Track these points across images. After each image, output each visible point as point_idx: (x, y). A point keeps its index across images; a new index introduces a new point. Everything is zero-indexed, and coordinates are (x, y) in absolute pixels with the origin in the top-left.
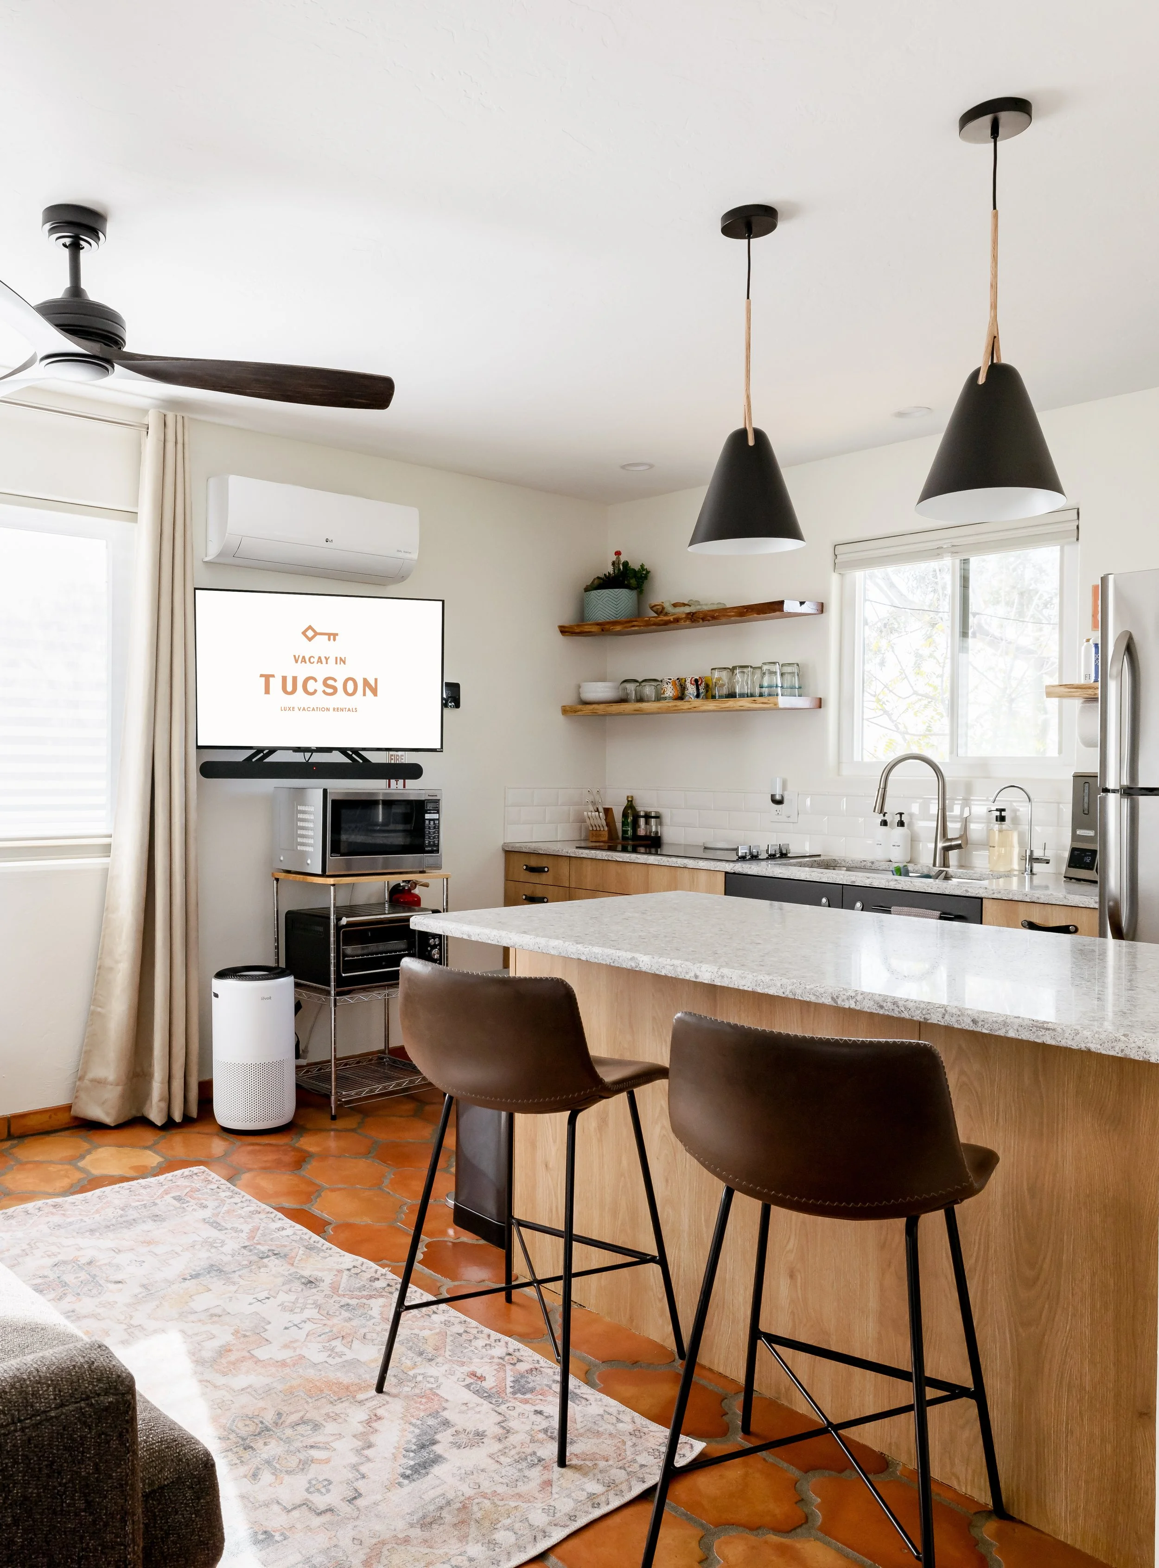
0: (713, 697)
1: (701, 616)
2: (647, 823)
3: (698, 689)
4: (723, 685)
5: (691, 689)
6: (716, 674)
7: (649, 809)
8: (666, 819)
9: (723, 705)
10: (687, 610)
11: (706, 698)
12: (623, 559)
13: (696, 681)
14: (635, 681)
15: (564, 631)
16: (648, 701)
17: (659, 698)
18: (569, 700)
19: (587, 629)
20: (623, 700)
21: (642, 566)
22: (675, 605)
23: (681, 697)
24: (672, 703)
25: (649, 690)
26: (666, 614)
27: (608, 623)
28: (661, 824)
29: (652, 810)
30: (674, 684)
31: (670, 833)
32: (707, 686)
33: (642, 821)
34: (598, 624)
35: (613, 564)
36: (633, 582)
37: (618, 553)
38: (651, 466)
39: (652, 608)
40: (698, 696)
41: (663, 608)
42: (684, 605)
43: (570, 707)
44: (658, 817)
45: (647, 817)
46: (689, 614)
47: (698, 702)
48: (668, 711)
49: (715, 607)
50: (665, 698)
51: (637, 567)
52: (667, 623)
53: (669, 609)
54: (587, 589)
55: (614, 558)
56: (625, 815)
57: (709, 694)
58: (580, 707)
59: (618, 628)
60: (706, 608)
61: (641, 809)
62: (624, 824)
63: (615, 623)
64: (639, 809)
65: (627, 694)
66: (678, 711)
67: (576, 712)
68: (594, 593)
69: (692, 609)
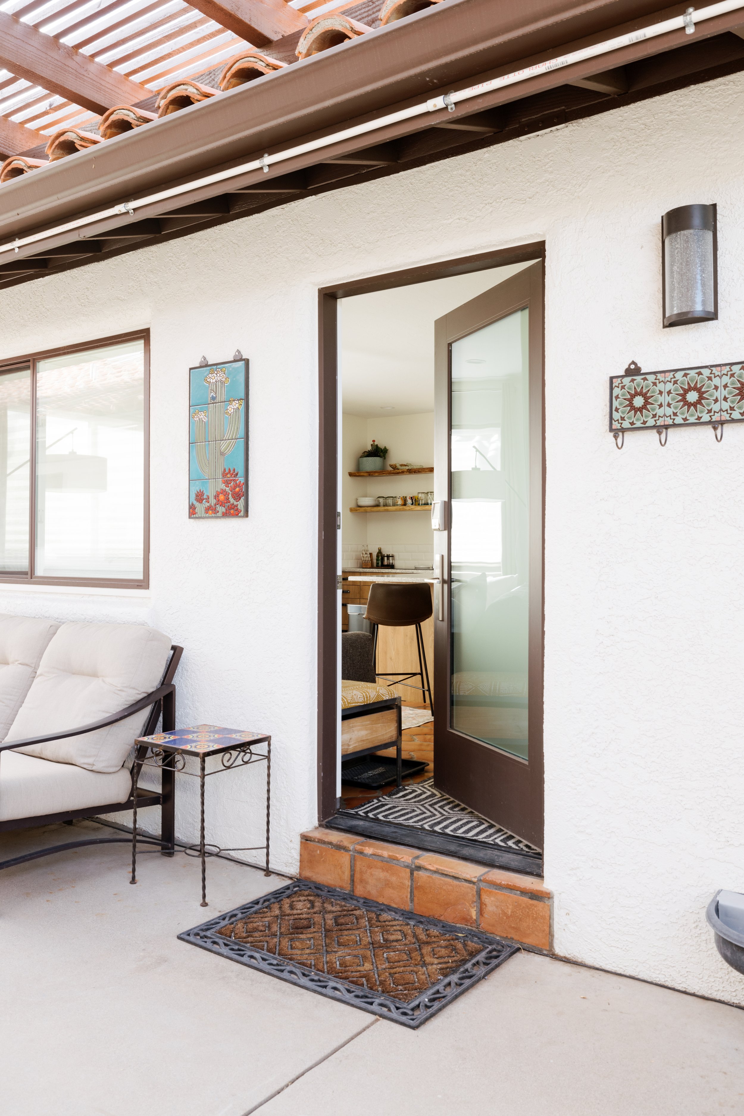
0: (419, 505)
1: (414, 471)
2: (388, 559)
3: (412, 501)
4: (422, 500)
5: (409, 501)
6: (420, 495)
7: (388, 554)
8: (396, 557)
9: (424, 508)
10: (407, 468)
11: (415, 505)
12: (376, 443)
13: (411, 498)
14: (383, 497)
15: (351, 474)
16: (390, 506)
17: (394, 505)
18: (353, 505)
19: (362, 474)
20: (378, 506)
21: (385, 447)
22: (401, 465)
23: (405, 504)
24: (401, 507)
25: (390, 501)
26: (398, 469)
27: (372, 472)
28: (393, 559)
29: (391, 554)
30: (402, 499)
31: (397, 563)
32: (415, 500)
33: (386, 558)
34: (367, 472)
35: (372, 445)
36: (381, 454)
37: (374, 441)
38: (393, 408)
39: (391, 466)
40: (412, 504)
41: (396, 466)
42: (406, 465)
43: (354, 508)
44: (392, 556)
45: (388, 557)
46: (408, 469)
47: (413, 507)
48: (400, 510)
49: (418, 467)
50: (398, 505)
51: (383, 448)
52: (398, 473)
53: (399, 467)
54: (361, 457)
55: (372, 443)
56: (378, 556)
57: (417, 503)
58: (358, 508)
59: (377, 474)
60: (415, 467)
61: (385, 552)
62: (377, 560)
63: (375, 472)
64: (383, 553)
65: (380, 503)
66: (405, 510)
67: (356, 510)
68: (365, 459)
69: (410, 468)
